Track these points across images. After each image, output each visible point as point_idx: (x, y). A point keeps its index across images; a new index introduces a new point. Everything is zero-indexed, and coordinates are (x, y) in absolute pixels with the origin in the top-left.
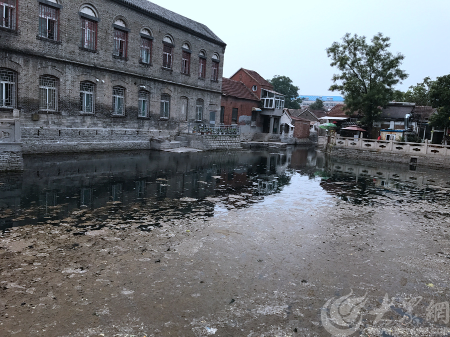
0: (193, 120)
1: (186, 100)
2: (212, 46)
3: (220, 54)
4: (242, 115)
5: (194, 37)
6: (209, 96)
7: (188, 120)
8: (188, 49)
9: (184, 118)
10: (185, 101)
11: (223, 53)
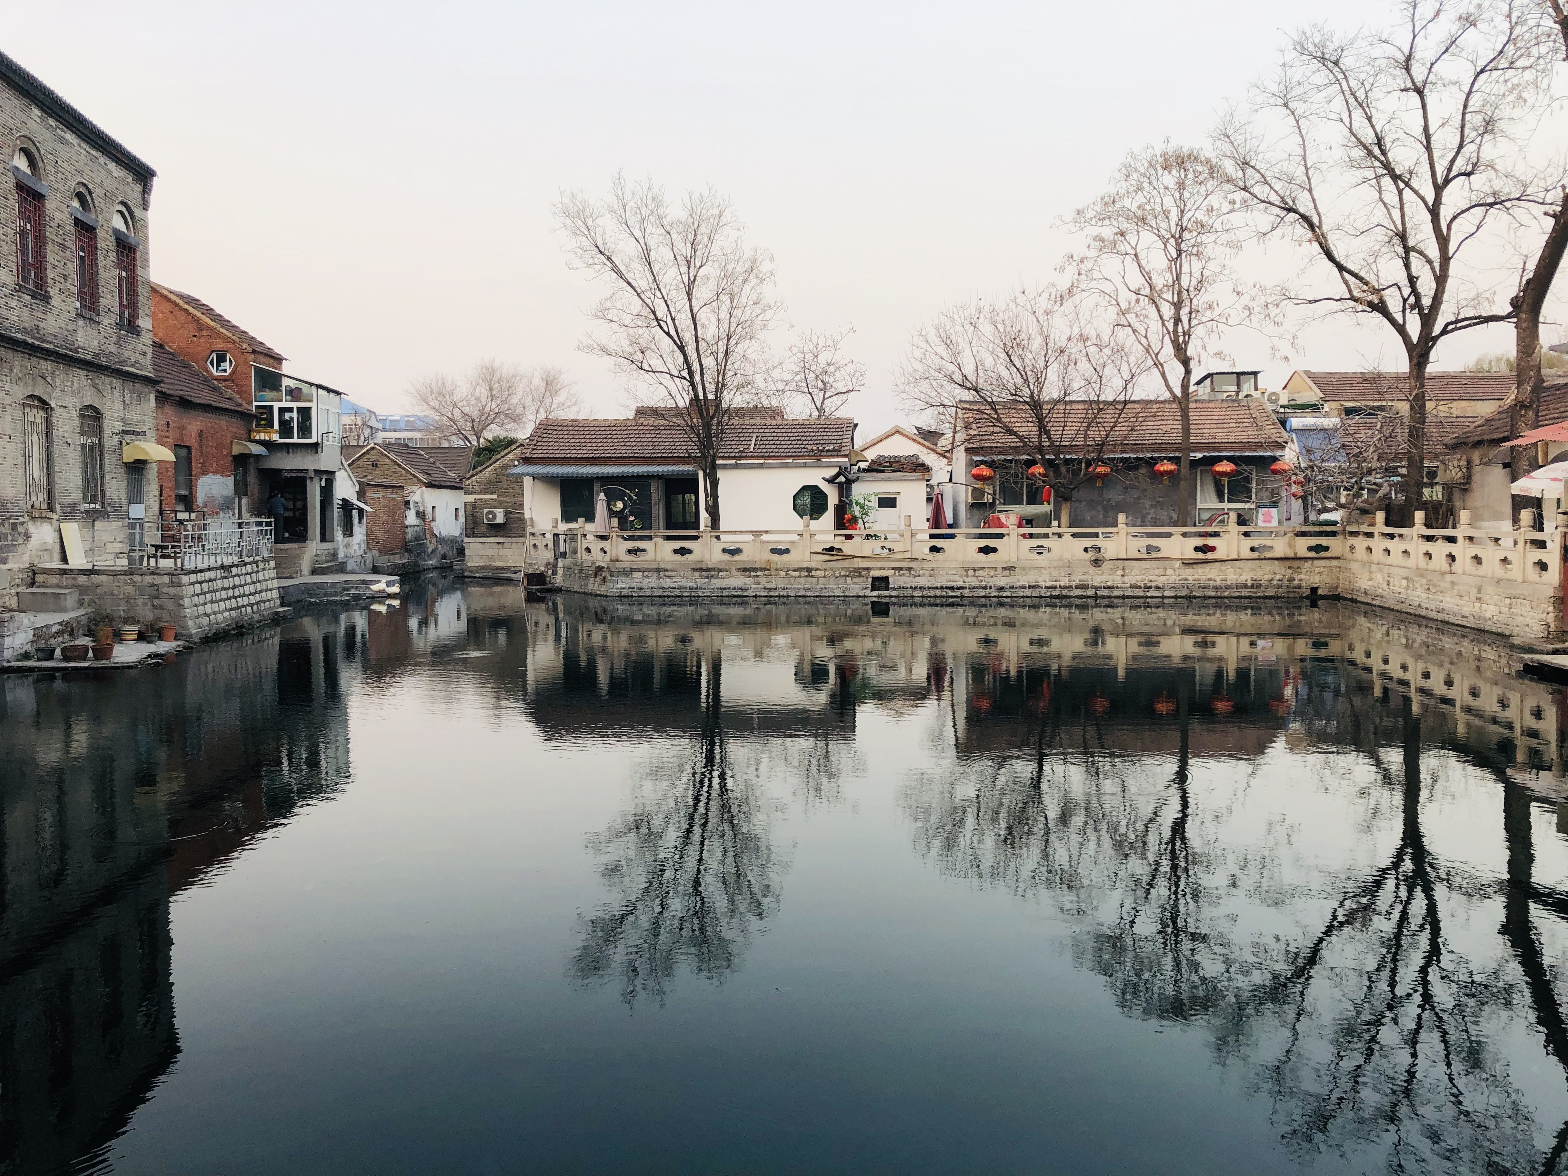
0: (73, 506)
1: (42, 413)
2: (110, 172)
3: (138, 212)
4: (205, 473)
5: (51, 122)
6: (116, 393)
7: (58, 508)
8: (28, 171)
9: (40, 498)
10: (38, 416)
11: (145, 206)
